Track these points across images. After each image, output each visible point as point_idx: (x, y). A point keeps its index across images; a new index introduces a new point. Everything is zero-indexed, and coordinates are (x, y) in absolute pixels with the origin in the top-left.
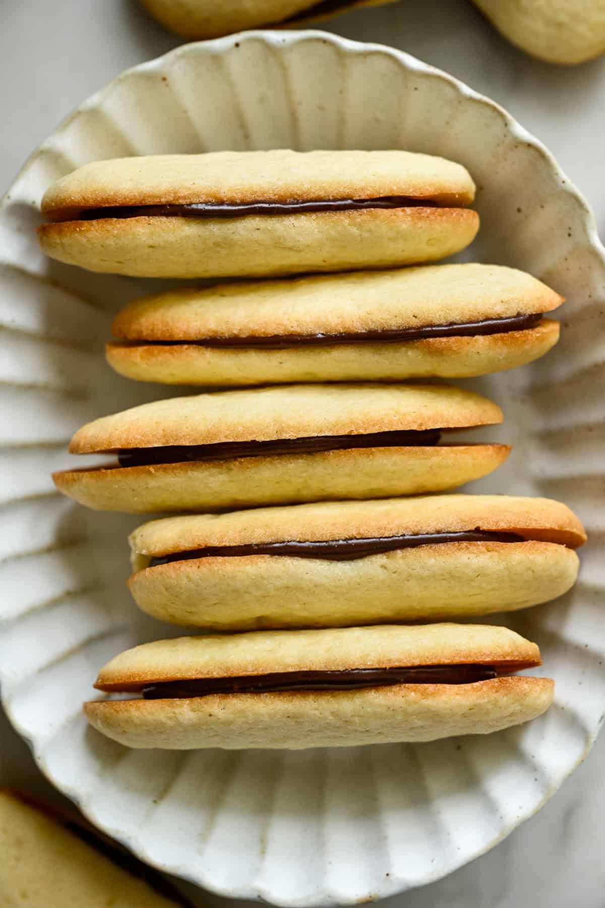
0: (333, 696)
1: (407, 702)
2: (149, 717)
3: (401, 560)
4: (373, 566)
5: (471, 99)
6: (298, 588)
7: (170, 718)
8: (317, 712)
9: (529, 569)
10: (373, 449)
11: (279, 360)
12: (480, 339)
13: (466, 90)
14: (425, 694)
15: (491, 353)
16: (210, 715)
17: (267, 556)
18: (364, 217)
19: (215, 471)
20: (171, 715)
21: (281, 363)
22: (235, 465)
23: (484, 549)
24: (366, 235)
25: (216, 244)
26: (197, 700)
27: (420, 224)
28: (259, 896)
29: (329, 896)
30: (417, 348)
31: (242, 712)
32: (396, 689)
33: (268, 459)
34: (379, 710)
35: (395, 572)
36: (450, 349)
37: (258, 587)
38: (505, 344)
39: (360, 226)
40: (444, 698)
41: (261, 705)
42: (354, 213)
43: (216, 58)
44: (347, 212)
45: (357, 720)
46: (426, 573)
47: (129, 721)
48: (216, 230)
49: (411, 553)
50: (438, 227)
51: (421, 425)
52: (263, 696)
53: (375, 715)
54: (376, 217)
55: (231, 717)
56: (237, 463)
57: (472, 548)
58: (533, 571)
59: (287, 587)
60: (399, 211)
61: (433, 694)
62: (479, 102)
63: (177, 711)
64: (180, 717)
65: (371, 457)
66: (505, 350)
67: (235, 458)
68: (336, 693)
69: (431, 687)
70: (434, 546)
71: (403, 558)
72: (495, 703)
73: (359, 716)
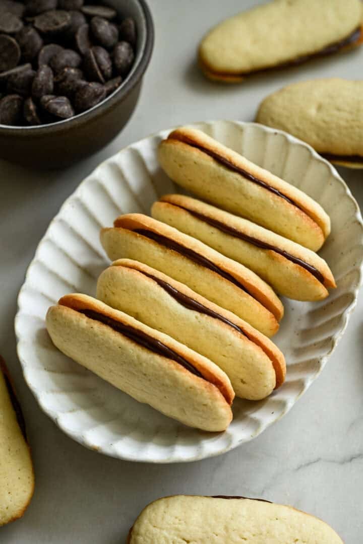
0: (142, 349)
1: (169, 367)
2: (69, 316)
3: (205, 318)
4: (193, 315)
5: (348, 196)
6: (159, 304)
7: (76, 321)
8: (132, 351)
9: (251, 357)
10: (224, 279)
11: (212, 231)
12: (291, 263)
13: (349, 192)
14: (177, 369)
15: (292, 272)
16: (92, 328)
17: (156, 283)
18: (279, 200)
19: (160, 249)
20: (78, 319)
21: (212, 233)
22: (169, 251)
23: (239, 336)
24: (275, 206)
25: (219, 177)
26: (91, 320)
27: (298, 216)
28: (56, 419)
29: (83, 437)
30: (265, 253)
31: (104, 333)
32: (168, 360)
33: (182, 257)
34: (155, 364)
35: (199, 322)
36: (278, 258)
37: (145, 291)
38: (300, 272)
39: (275, 201)
40: (184, 374)
41: (114, 335)
42: (276, 196)
43: (265, 134)
44: (273, 194)
45: (144, 365)
46: (210, 329)
47: (61, 314)
48: (222, 170)
49: (210, 319)
50: (304, 222)
51: (248, 279)
52: (116, 332)
53: (153, 366)
54: (283, 202)
55: (99, 333)
56: (170, 251)
57: (235, 332)
58: (253, 359)
59: (155, 300)
60: (293, 206)
61: (180, 370)
62: (351, 199)
63: (81, 319)
64: (80, 322)
65: (221, 281)
66: (298, 274)
67: (171, 249)
68: (144, 348)
69: (181, 367)
70: (221, 321)
71: (206, 318)
72: (202, 391)
73: (147, 363)
